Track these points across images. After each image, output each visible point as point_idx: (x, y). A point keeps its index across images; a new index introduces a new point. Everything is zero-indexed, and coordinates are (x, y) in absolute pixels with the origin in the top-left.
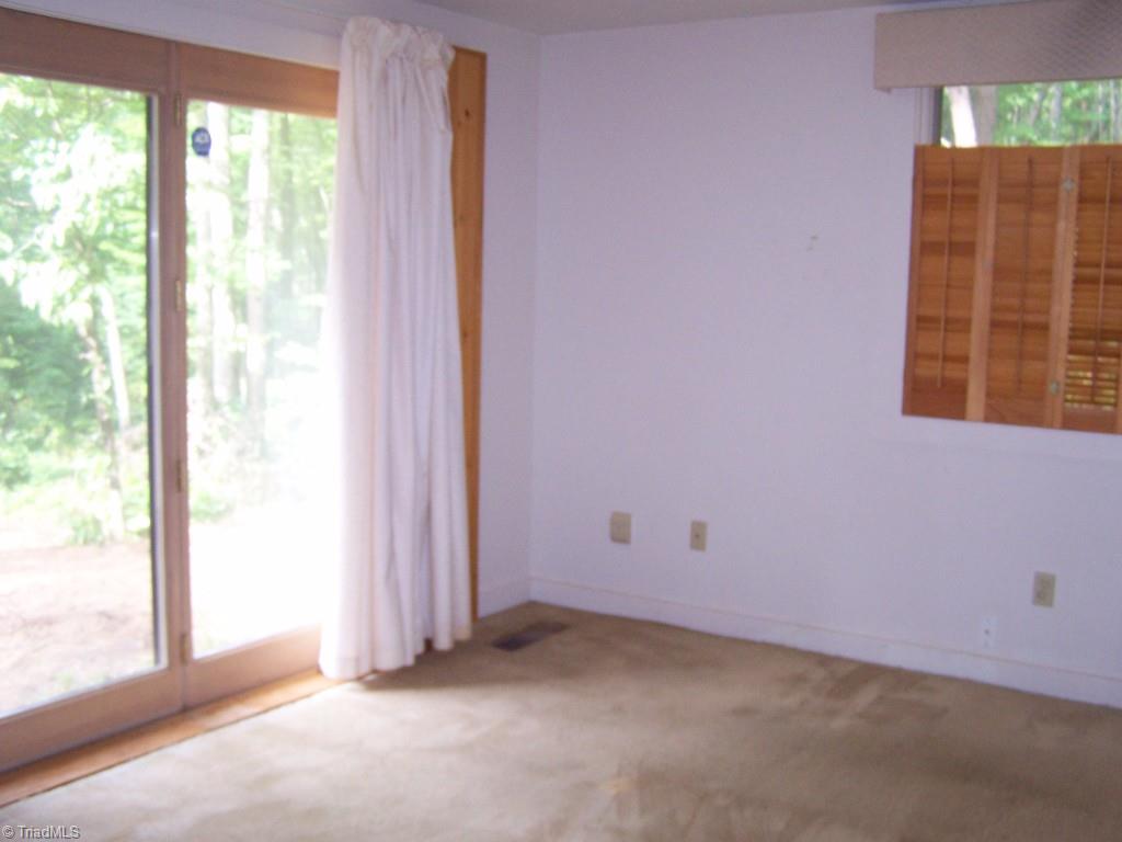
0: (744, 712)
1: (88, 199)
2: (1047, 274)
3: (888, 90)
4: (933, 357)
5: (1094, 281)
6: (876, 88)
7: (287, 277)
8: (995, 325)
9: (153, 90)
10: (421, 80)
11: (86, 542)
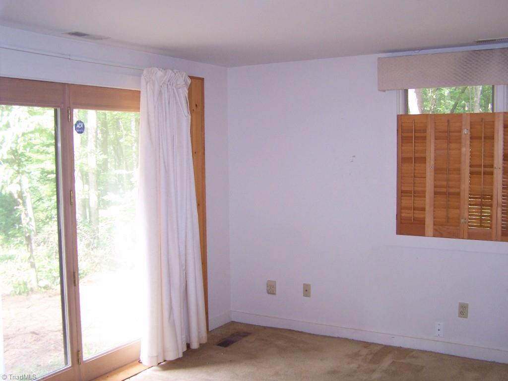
0: (333, 372)
1: (18, 137)
2: (458, 170)
3: (384, 91)
4: (409, 209)
5: (479, 173)
6: (379, 90)
7: (105, 162)
8: (436, 193)
9: (58, 107)
10: (176, 94)
11: (20, 294)
